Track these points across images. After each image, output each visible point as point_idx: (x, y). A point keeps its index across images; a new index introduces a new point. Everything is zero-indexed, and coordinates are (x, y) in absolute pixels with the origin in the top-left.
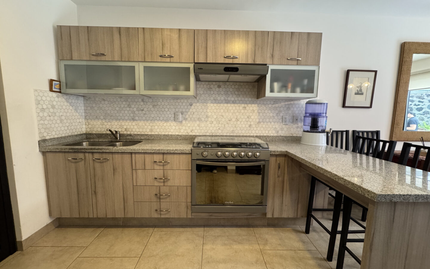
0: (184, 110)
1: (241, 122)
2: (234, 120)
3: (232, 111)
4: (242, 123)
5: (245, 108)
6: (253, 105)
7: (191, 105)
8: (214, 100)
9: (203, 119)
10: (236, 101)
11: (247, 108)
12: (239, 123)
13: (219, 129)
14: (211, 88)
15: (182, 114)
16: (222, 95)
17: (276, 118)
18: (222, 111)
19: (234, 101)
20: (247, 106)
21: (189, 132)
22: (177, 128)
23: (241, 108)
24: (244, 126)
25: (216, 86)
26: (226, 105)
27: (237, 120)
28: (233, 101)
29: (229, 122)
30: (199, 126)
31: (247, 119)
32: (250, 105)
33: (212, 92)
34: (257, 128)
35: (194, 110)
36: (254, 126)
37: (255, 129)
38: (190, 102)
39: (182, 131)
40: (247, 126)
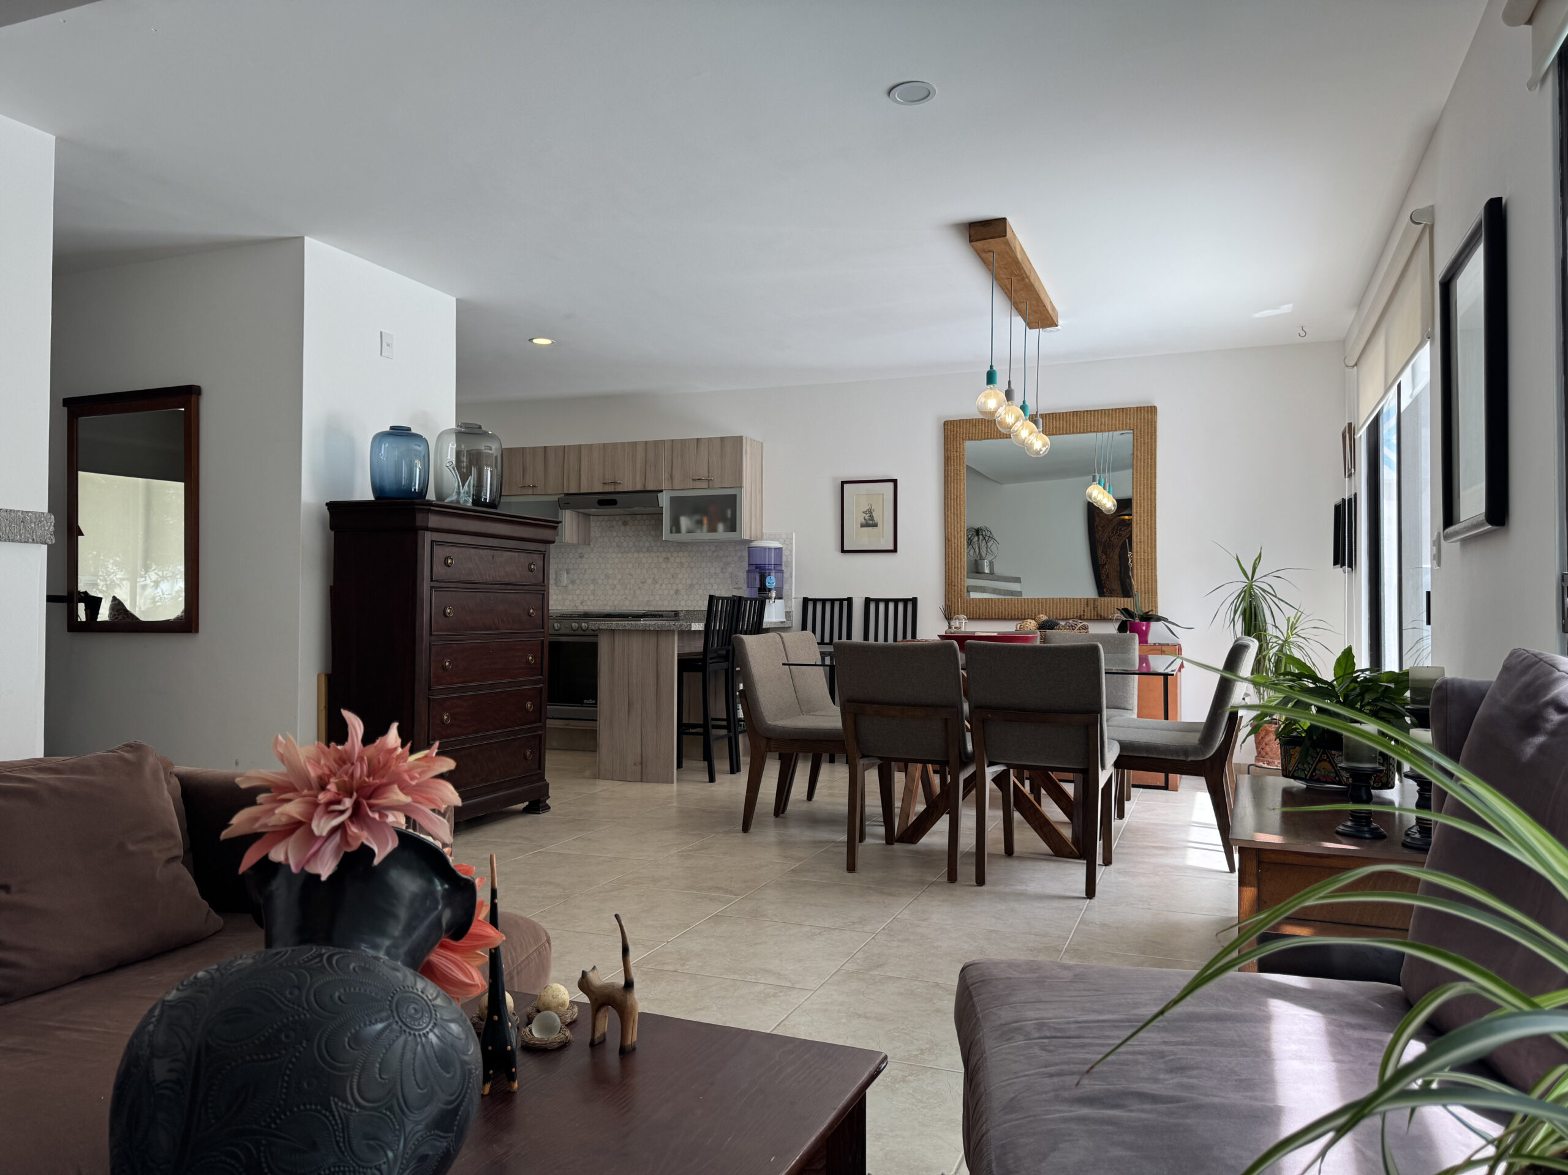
0: (571, 567)
1: (661, 585)
2: (649, 581)
3: (646, 566)
4: (664, 586)
5: (668, 559)
6: (681, 554)
7: (581, 557)
8: (618, 546)
9: (600, 581)
10: (652, 547)
11: (672, 560)
12: (657, 586)
13: (626, 598)
14: (613, 527)
15: (567, 573)
16: (630, 537)
17: (721, 575)
18: (630, 565)
19: (650, 548)
20: (672, 556)
21: (577, 605)
22: (560, 597)
23: (661, 560)
24: (666, 592)
25: (620, 523)
26: (636, 555)
27: (655, 582)
28: (648, 548)
29: (641, 585)
30: (594, 594)
31: (672, 581)
32: (675, 554)
33: (615, 534)
34: (688, 595)
35: (586, 566)
36: (683, 592)
37: (685, 597)
38: (580, 552)
39: (567, 603)
40: (672, 592)
